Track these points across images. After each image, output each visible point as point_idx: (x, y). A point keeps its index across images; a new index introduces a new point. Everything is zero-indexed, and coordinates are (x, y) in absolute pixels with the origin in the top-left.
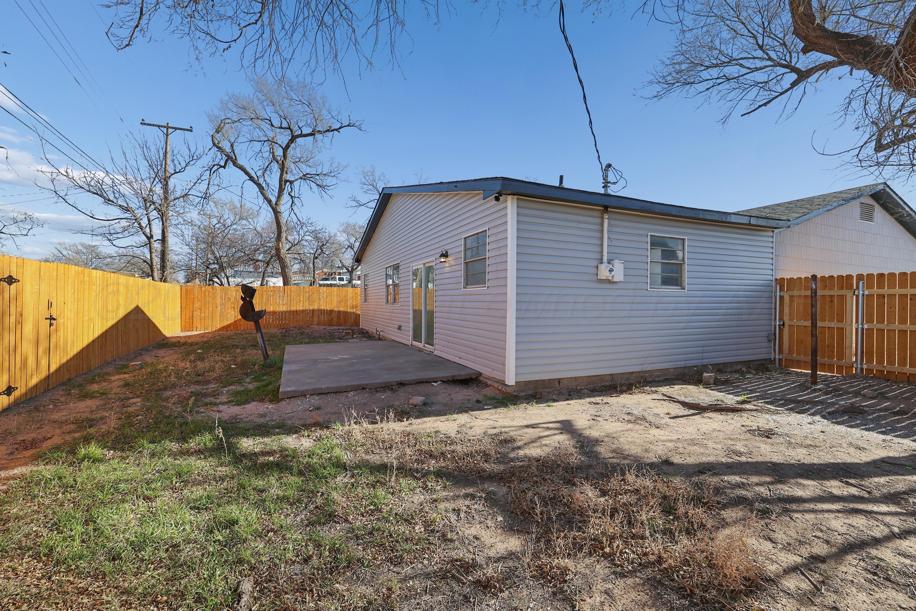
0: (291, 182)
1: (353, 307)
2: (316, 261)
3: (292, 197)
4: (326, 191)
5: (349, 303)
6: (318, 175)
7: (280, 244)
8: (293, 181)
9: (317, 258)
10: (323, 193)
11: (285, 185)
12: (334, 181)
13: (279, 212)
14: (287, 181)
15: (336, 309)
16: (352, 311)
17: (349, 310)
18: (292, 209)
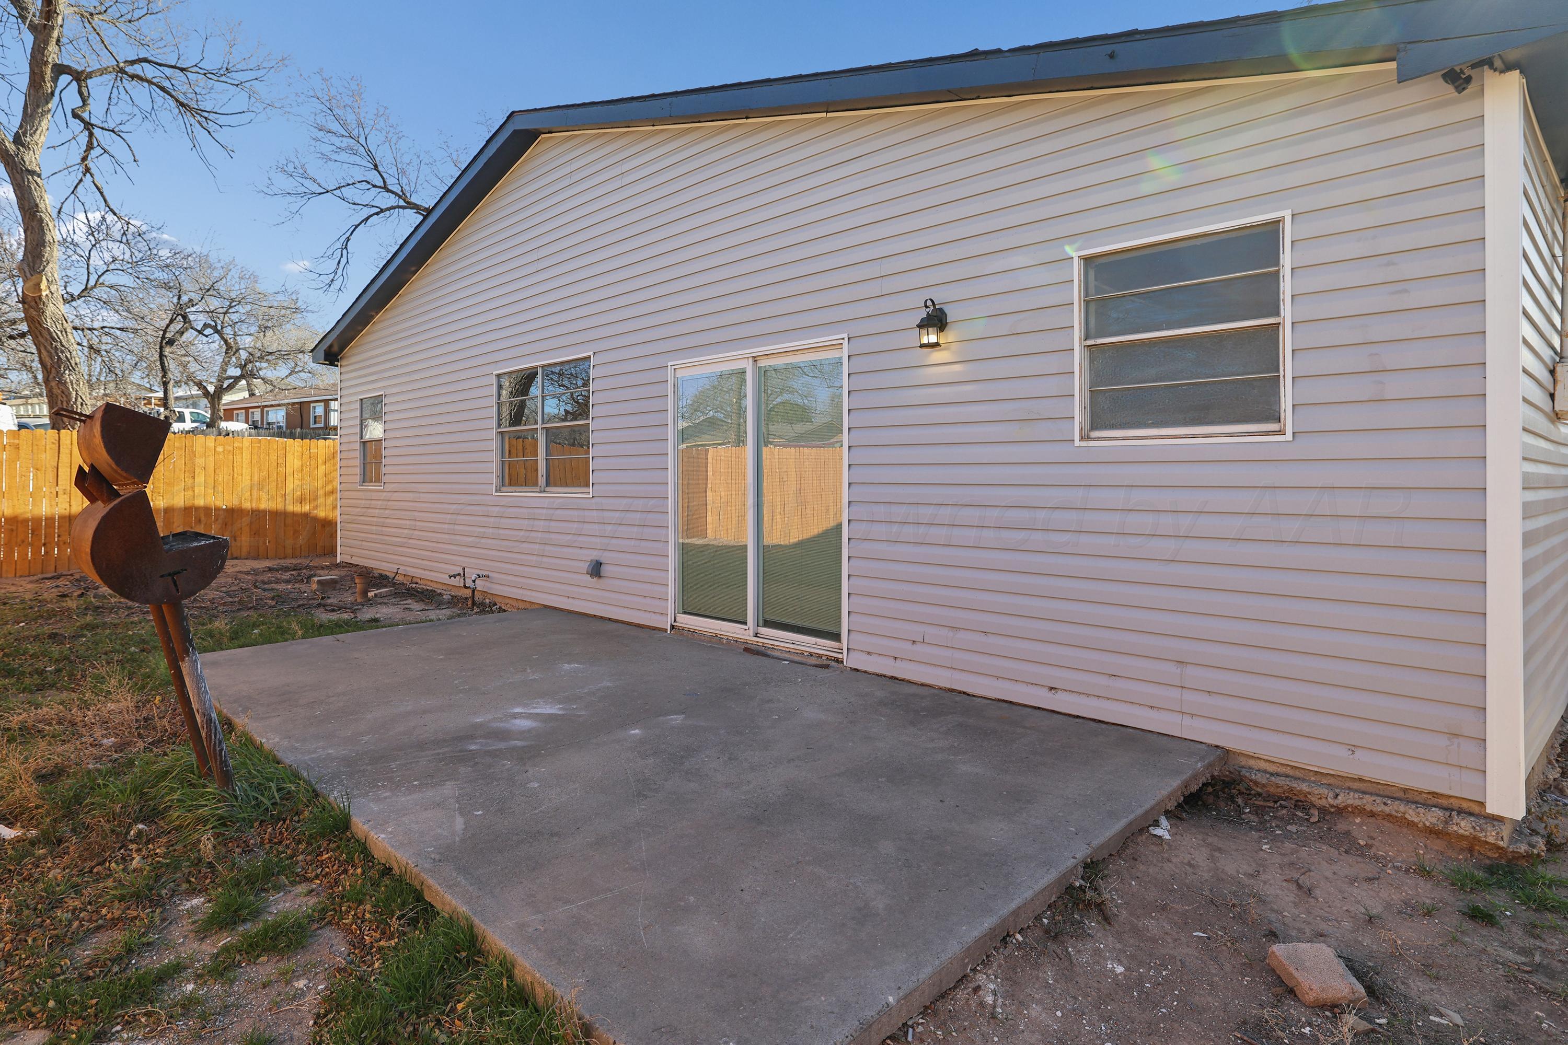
0: (80, 77)
1: (301, 501)
2: (167, 350)
3: (88, 126)
4: (211, 126)
5: (290, 486)
6: (182, 70)
7: (44, 285)
8: (90, 76)
9: (171, 342)
10: (200, 134)
11: (55, 80)
12: (240, 100)
13: (33, 173)
14: (60, 70)
15: (247, 505)
16: (297, 508)
17: (290, 508)
18: (88, 170)
